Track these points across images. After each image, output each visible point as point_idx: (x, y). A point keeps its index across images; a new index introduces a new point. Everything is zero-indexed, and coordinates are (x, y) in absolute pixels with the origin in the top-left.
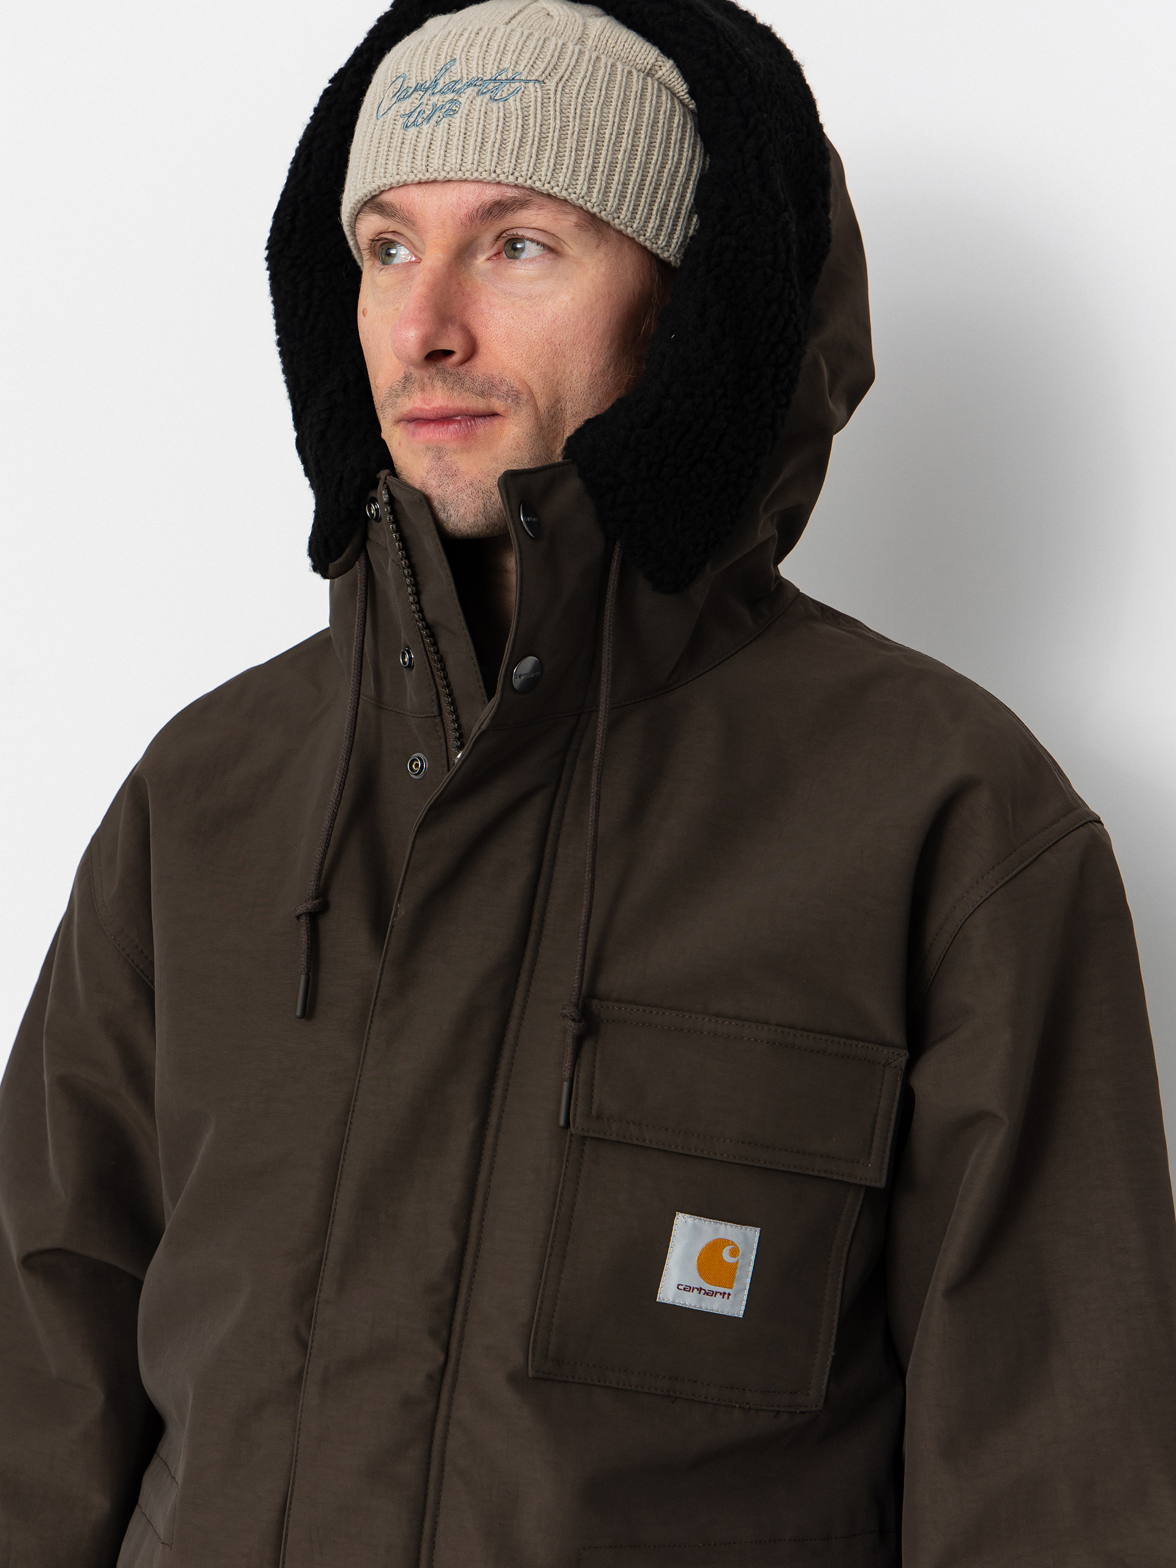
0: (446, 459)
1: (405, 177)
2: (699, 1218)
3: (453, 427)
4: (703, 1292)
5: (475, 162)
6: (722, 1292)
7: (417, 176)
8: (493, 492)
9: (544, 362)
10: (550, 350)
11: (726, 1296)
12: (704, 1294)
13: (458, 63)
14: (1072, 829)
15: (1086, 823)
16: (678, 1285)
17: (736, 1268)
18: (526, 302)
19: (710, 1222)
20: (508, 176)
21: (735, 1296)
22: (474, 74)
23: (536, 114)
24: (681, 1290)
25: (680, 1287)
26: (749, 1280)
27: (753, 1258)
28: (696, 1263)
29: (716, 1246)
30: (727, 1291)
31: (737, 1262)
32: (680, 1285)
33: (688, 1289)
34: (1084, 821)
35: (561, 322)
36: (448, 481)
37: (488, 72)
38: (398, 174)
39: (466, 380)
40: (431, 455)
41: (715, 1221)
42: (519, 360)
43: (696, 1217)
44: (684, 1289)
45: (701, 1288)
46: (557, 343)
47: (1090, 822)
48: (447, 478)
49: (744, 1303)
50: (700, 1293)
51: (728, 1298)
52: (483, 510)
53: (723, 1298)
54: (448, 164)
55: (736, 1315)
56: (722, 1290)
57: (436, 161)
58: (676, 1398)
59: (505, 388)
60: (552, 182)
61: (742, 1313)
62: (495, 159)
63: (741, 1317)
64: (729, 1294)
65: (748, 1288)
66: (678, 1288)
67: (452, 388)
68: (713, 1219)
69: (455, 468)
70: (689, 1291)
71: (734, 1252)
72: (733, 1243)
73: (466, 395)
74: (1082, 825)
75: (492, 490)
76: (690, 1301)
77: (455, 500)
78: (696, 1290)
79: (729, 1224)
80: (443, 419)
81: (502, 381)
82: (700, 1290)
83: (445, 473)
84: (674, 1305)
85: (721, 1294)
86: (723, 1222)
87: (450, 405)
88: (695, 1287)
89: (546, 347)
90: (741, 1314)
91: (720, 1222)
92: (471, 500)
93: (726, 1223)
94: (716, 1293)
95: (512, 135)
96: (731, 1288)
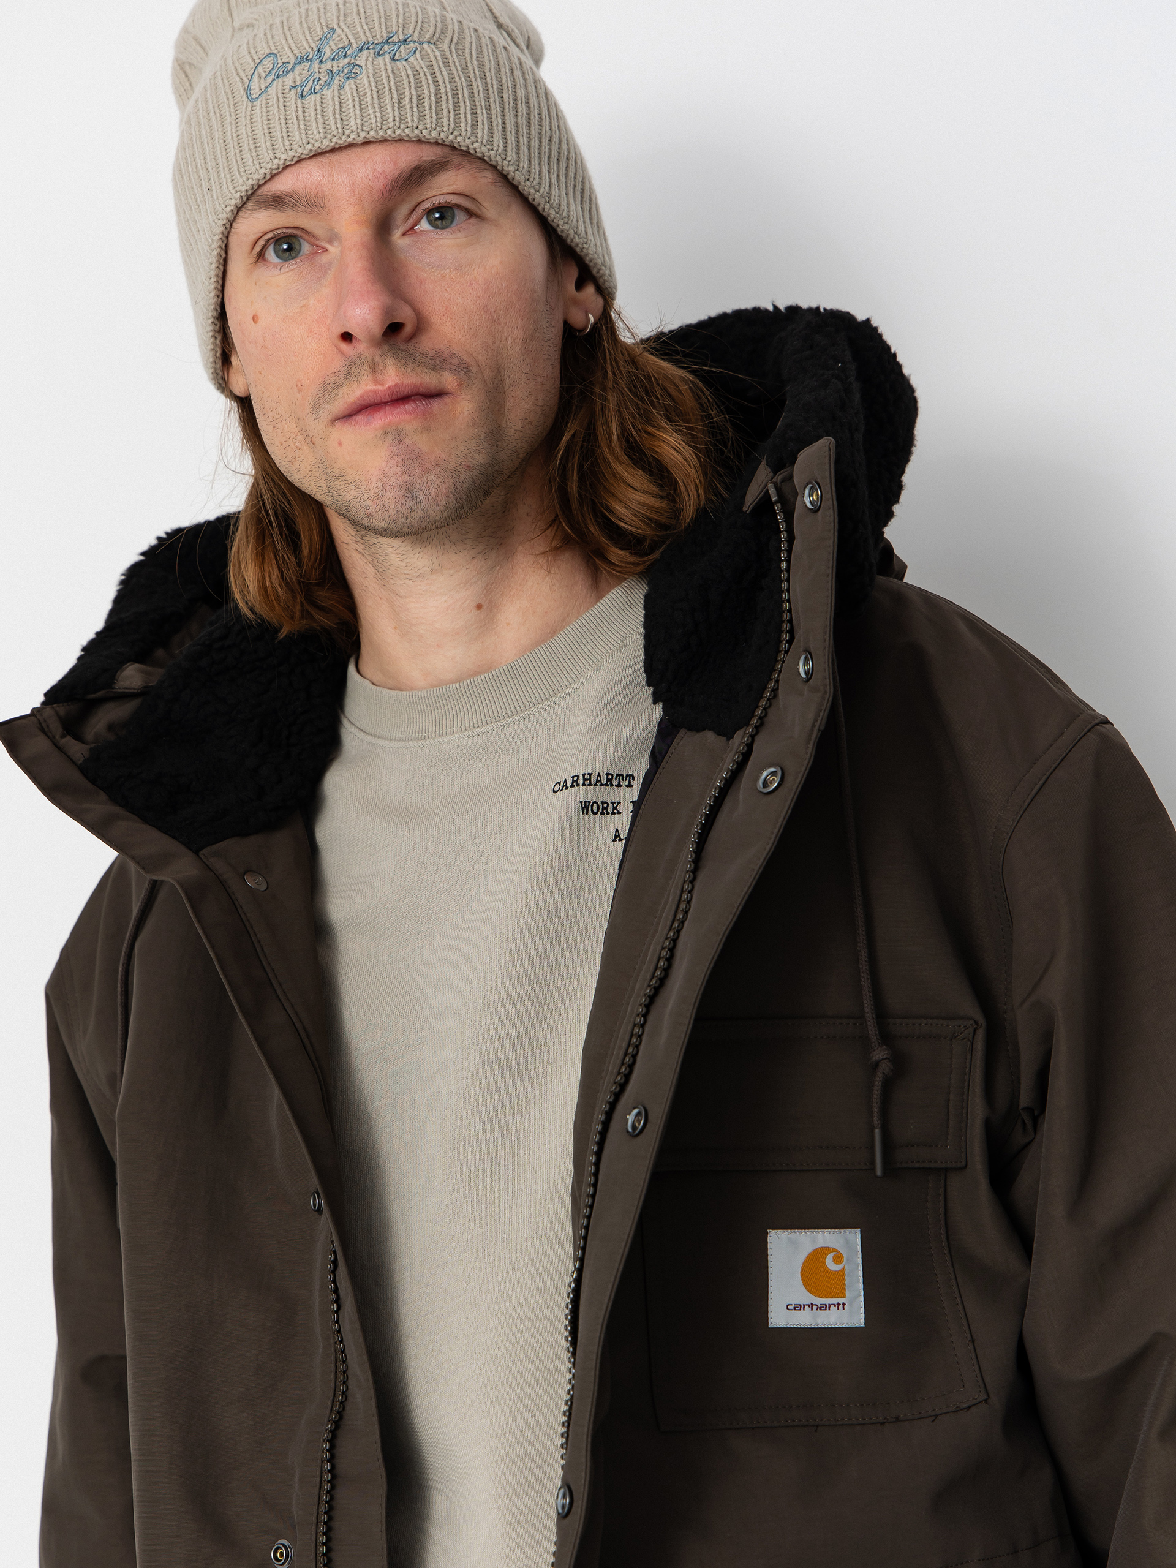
0: (407, 441)
1: (317, 145)
2: (793, 1230)
3: (409, 407)
4: (815, 1307)
5: (397, 119)
6: (836, 1303)
7: (332, 140)
8: (460, 470)
9: (484, 332)
10: (487, 318)
11: (841, 1307)
12: (817, 1310)
13: (339, 31)
14: (1079, 737)
15: (1093, 727)
16: (787, 1306)
17: (844, 1274)
18: (456, 274)
19: (806, 1232)
20: (431, 132)
21: (851, 1304)
22: (364, 39)
23: (441, 72)
24: (792, 1310)
25: (789, 1307)
26: (861, 1286)
27: (860, 1261)
28: (800, 1278)
29: (817, 1257)
30: (841, 1301)
31: (844, 1268)
32: (789, 1305)
33: (799, 1307)
34: (1090, 726)
35: (494, 287)
36: (413, 465)
37: (378, 37)
38: (309, 143)
39: (417, 355)
40: (390, 439)
41: (810, 1230)
42: (462, 331)
43: (789, 1231)
44: (795, 1309)
45: (812, 1304)
46: (493, 310)
47: (1097, 724)
48: (411, 461)
49: (863, 1310)
50: (812, 1309)
51: (844, 1309)
52: (454, 491)
53: (838, 1309)
54: (367, 124)
55: (857, 1325)
56: (835, 1301)
57: (353, 123)
58: (817, 1426)
59: (455, 361)
60: (472, 138)
61: (863, 1321)
62: (416, 115)
63: (863, 1325)
64: (844, 1304)
65: (862, 1293)
66: (787, 1308)
67: (406, 364)
68: (808, 1229)
69: (417, 450)
70: (800, 1309)
71: (838, 1259)
72: (835, 1250)
73: (419, 369)
74: (1089, 731)
75: (458, 469)
76: (804, 1319)
77: (425, 483)
78: (807, 1307)
79: (826, 1230)
80: (400, 399)
81: (451, 355)
82: (811, 1306)
83: (408, 457)
84: (788, 1327)
85: (835, 1306)
86: (819, 1230)
87: (405, 382)
88: (805, 1303)
89: (484, 316)
90: (862, 1323)
91: (816, 1230)
92: (440, 480)
93: (823, 1230)
94: (830, 1305)
95: (426, 91)
96: (844, 1297)
